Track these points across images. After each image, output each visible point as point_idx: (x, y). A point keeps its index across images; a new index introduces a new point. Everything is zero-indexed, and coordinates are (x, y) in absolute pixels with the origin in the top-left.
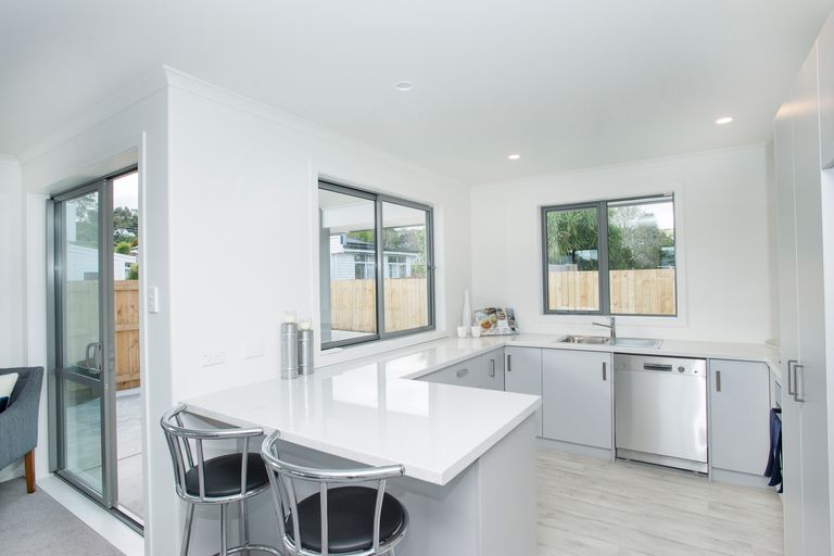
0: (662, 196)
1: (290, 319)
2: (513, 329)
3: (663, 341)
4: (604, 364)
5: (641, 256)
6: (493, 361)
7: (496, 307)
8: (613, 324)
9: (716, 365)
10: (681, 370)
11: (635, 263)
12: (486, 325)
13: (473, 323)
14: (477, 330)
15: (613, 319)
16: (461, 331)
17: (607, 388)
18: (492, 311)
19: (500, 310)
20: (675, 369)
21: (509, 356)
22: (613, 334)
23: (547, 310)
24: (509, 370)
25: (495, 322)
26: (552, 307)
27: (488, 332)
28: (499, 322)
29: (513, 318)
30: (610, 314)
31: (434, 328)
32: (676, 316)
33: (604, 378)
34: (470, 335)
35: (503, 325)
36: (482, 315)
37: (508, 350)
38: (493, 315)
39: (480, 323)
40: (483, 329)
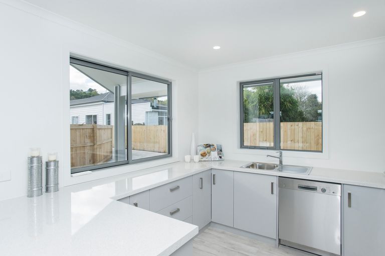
0: (314, 75)
1: (36, 154)
2: (220, 157)
3: (313, 168)
4: (272, 184)
5: (308, 115)
6: (202, 179)
7: (211, 144)
8: (281, 156)
9: (348, 190)
10: (324, 191)
11: (305, 119)
12: (203, 155)
13: (196, 153)
14: (197, 158)
15: (281, 153)
16: (187, 158)
17: (274, 199)
18: (208, 146)
19: (213, 145)
20: (319, 189)
21: (214, 175)
22: (281, 162)
23: (242, 146)
24: (214, 184)
25: (209, 153)
26: (245, 144)
27: (204, 159)
28: (212, 153)
29: (221, 151)
30: (280, 149)
31: (171, 156)
32: (322, 152)
33: (272, 193)
34: (192, 160)
35: (214, 154)
36: (202, 148)
37: (213, 172)
38: (208, 148)
39: (200, 153)
40: (201, 157)
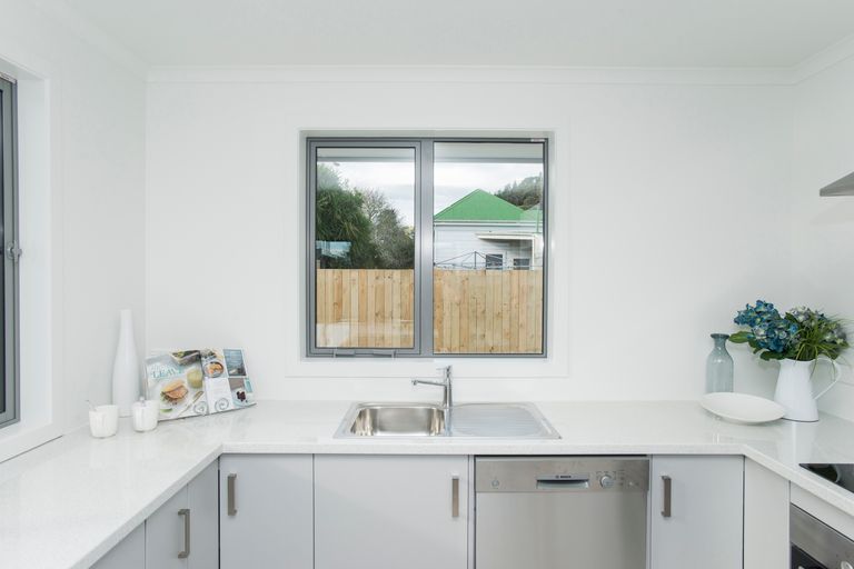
0: (527, 141)
2: (241, 397)
4: (455, 482)
5: (386, 254)
6: (184, 513)
7: (202, 348)
12: (174, 396)
13: (142, 393)
16: (103, 418)
18: (194, 358)
19: (211, 354)
20: (594, 481)
21: (232, 478)
23: (312, 349)
24: (231, 512)
25: (198, 385)
26: (322, 342)
27: (179, 411)
28: (209, 383)
29: (241, 371)
30: (434, 356)
32: (544, 357)
33: (456, 513)
34: (125, 424)
35: (218, 389)
36: (165, 369)
37: (228, 468)
38: (193, 368)
39: (160, 389)
40: (165, 405)
